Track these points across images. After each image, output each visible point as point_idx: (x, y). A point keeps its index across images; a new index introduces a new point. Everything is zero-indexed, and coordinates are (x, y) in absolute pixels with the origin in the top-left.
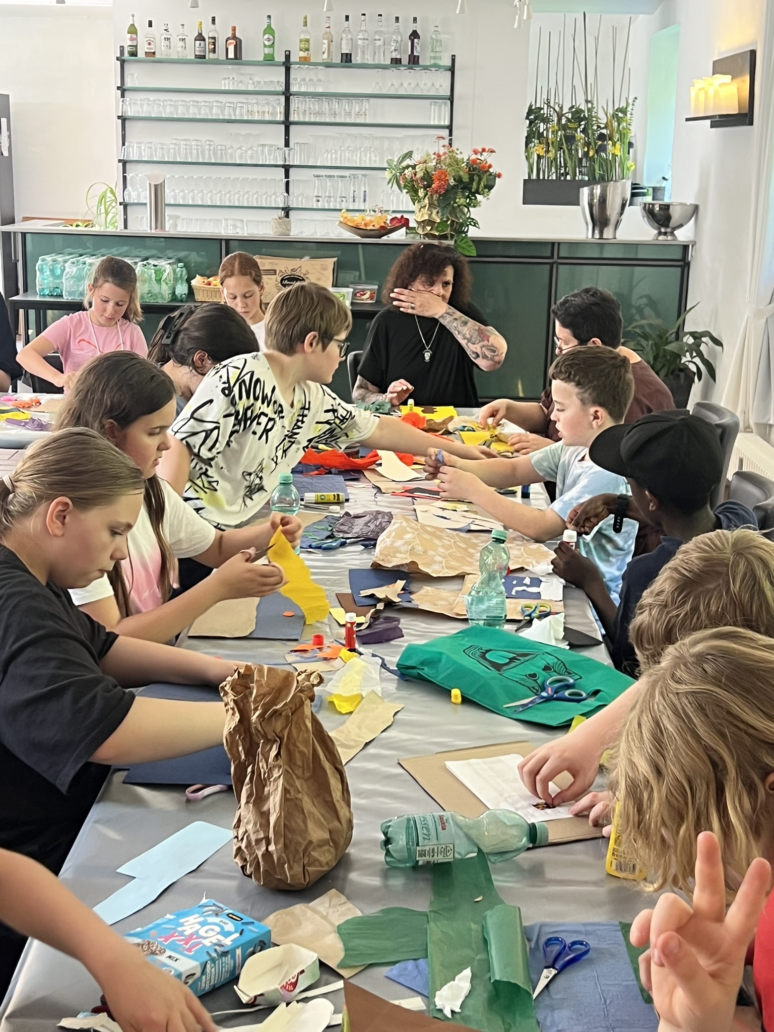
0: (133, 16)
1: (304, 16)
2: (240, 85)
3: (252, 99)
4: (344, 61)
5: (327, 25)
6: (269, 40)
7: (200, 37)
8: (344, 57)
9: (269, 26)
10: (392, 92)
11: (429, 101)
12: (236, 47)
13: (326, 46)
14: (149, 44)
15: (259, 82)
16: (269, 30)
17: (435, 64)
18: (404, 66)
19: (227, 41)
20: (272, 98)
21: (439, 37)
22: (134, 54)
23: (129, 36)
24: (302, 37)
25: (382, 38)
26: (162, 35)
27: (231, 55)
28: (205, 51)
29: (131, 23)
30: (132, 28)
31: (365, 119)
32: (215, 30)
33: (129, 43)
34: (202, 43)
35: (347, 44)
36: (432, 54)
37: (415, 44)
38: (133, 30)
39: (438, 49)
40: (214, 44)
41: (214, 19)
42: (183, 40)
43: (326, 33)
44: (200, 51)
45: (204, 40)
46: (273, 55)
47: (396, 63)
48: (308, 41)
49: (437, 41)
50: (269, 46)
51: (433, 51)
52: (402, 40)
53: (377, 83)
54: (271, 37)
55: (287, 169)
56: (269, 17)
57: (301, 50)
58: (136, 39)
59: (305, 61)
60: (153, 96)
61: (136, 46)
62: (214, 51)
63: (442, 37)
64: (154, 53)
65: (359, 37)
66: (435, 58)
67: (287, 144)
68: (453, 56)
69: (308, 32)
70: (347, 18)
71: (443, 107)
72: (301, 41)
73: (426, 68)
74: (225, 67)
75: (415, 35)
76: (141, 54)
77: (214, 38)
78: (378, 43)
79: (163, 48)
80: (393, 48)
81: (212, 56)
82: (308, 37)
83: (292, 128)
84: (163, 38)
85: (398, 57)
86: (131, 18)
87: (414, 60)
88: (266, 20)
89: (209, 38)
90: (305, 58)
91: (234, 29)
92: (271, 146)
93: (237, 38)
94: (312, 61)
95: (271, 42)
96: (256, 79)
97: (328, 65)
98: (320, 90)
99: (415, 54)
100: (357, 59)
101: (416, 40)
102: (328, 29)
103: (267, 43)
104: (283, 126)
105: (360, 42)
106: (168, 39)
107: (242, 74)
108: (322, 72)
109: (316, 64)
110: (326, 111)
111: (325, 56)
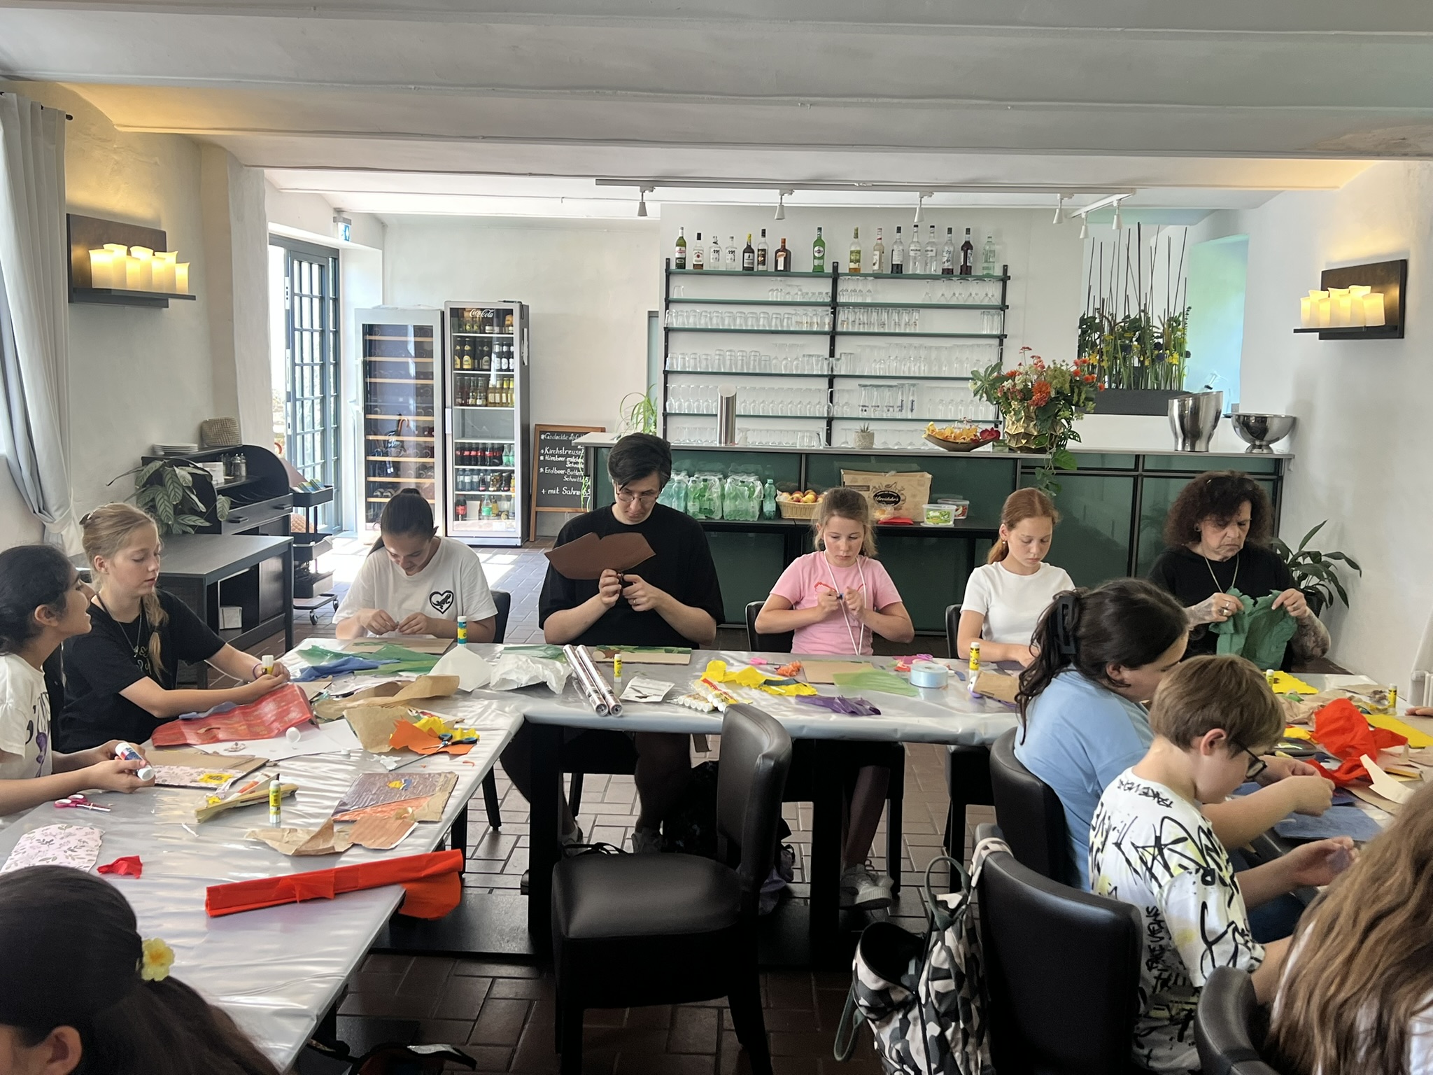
0: (682, 229)
1: (856, 227)
2: (787, 296)
3: (800, 310)
4: (894, 271)
5: (879, 237)
6: (819, 252)
7: (749, 249)
8: (895, 268)
9: (820, 238)
10: (943, 302)
11: (979, 312)
12: (785, 259)
13: (877, 257)
14: (698, 256)
15: (807, 294)
16: (819, 242)
17: (988, 274)
18: (956, 276)
19: (776, 253)
20: (820, 309)
21: (993, 248)
22: (681, 265)
23: (678, 248)
24: (853, 249)
25: (934, 249)
26: (710, 248)
27: (781, 267)
28: (753, 263)
29: (680, 235)
30: (682, 241)
31: (915, 329)
32: (765, 243)
33: (677, 255)
34: (751, 254)
35: (899, 255)
36: (986, 265)
37: (969, 255)
38: (682, 243)
39: (991, 260)
40: (764, 256)
41: (764, 232)
42: (733, 252)
43: (877, 244)
44: (749, 263)
45: (753, 252)
46: (822, 267)
47: (948, 274)
48: (859, 252)
49: (991, 251)
50: (819, 258)
51: (986, 261)
52: (954, 251)
53: (927, 293)
54: (821, 249)
55: (831, 379)
56: (820, 229)
57: (851, 261)
58: (685, 252)
59: (855, 272)
60: (699, 308)
61: (685, 259)
62: (763, 263)
63: (997, 248)
64: (702, 265)
65: (912, 248)
66: (987, 268)
67: (832, 354)
68: (1004, 266)
69: (859, 244)
70: (899, 230)
71: (996, 317)
72: (852, 252)
73: (980, 278)
74: (774, 278)
75: (967, 246)
76: (689, 267)
77: (764, 250)
78: (930, 254)
79: (712, 261)
80: (946, 259)
81: (761, 268)
82: (858, 249)
83: (838, 339)
84: (712, 250)
85: (950, 267)
86: (680, 231)
87: (966, 271)
88: (816, 232)
89: (759, 250)
90: (855, 269)
91: (784, 241)
92: (819, 356)
93: (787, 250)
94: (862, 272)
95: (821, 254)
96: (804, 291)
97: (877, 276)
98: (869, 300)
99: (968, 264)
100: (909, 269)
101: (969, 251)
102: (879, 241)
103: (816, 255)
104: (828, 338)
105: (912, 254)
106: (718, 251)
107: (789, 286)
108: (870, 284)
109: (866, 276)
110: (873, 321)
111: (876, 267)
